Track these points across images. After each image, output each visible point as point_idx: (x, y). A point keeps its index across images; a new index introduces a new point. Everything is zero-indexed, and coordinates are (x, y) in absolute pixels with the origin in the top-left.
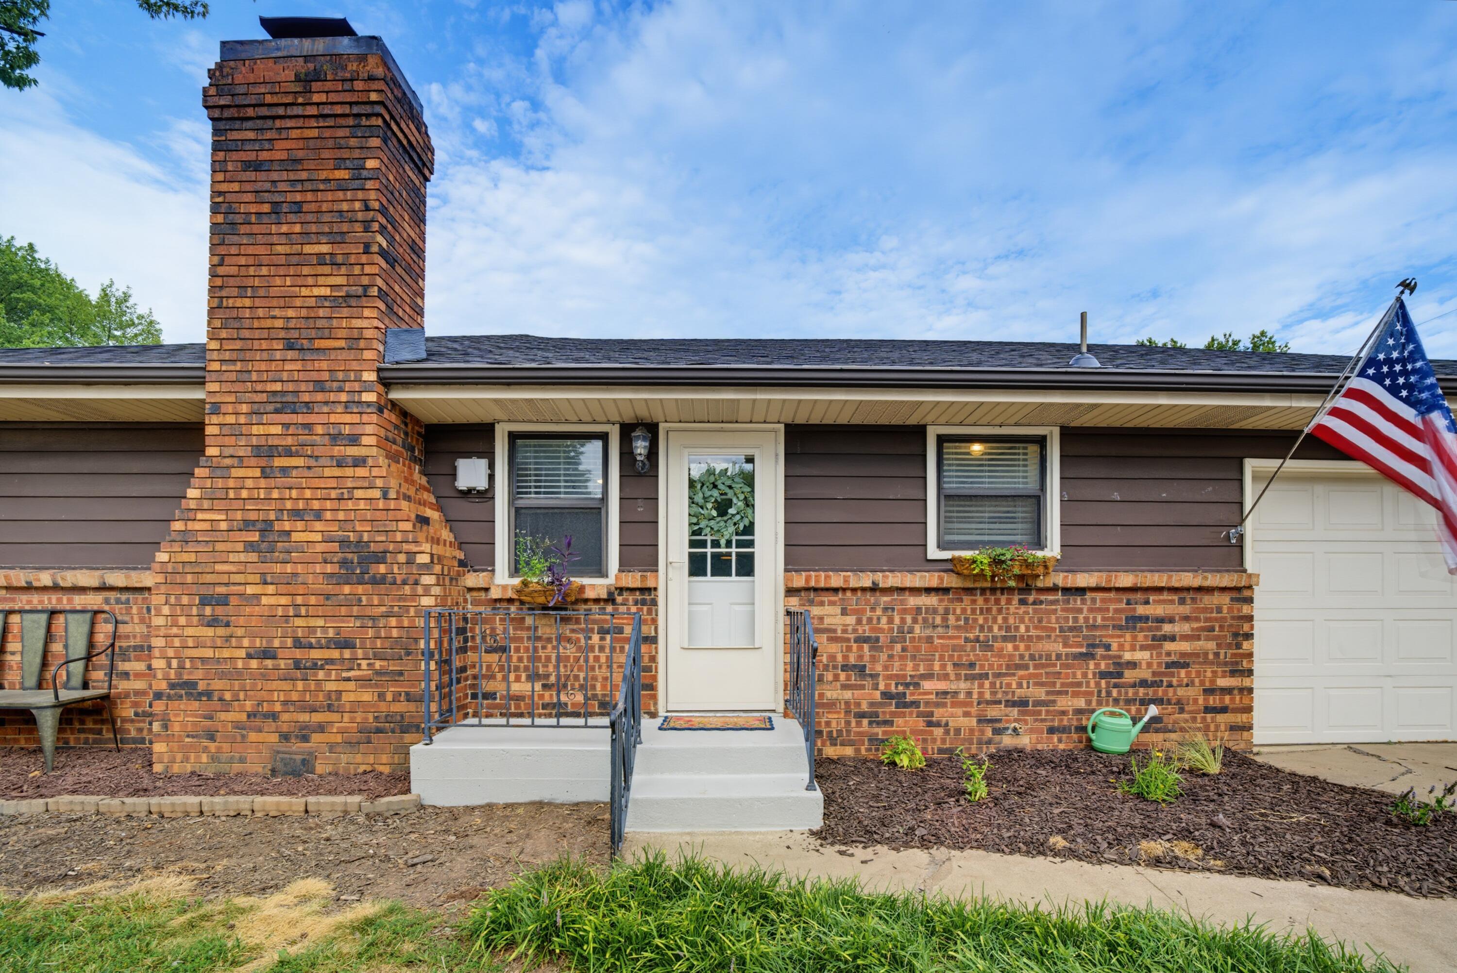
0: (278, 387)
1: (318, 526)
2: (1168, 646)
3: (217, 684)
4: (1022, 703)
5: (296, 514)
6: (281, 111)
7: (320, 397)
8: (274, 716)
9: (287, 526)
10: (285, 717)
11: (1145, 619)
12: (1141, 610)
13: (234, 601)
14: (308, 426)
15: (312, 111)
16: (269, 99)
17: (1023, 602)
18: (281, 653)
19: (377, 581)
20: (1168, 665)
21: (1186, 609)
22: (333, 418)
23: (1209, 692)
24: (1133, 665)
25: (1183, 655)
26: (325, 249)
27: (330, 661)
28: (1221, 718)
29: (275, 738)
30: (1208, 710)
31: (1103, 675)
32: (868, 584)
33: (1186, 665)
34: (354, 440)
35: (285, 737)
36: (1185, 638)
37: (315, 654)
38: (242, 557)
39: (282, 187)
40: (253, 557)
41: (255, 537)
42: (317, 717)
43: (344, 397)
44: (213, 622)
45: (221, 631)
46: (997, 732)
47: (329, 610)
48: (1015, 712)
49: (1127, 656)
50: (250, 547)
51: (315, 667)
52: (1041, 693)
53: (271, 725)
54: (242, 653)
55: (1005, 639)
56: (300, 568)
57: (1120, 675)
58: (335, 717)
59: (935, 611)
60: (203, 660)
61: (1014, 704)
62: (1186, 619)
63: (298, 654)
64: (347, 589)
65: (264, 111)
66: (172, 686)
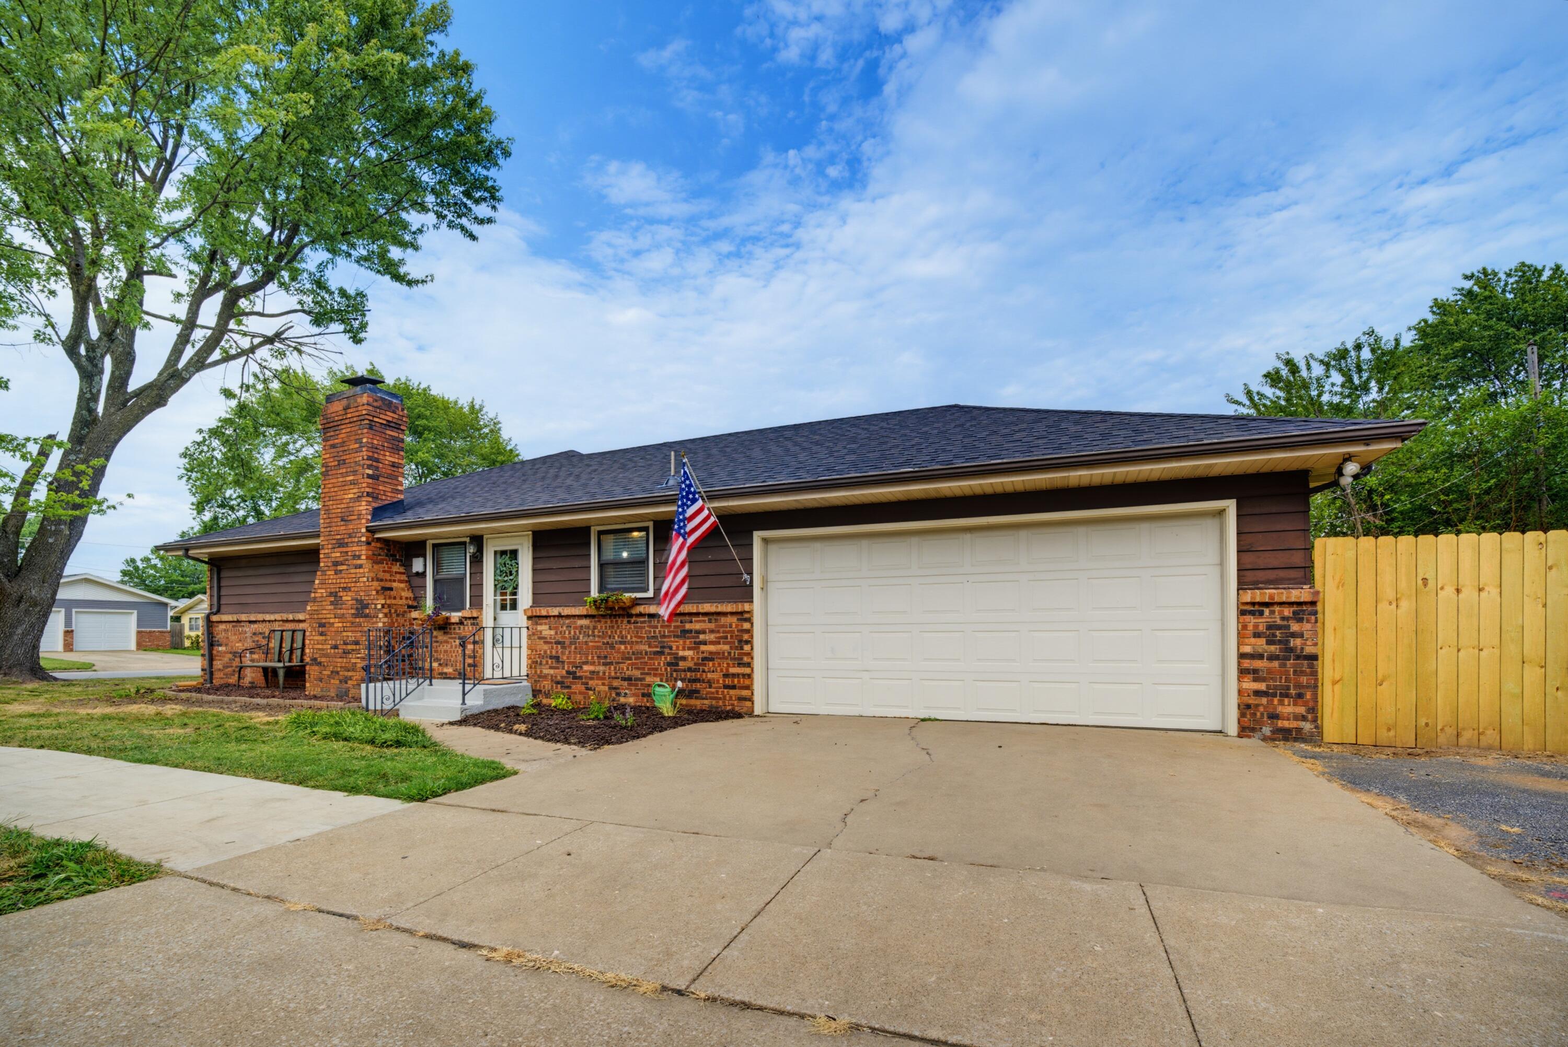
0: (339, 537)
1: (350, 594)
2: (703, 648)
3: (323, 660)
4: (629, 679)
5: (344, 589)
6: (339, 423)
7: (350, 540)
8: (338, 673)
9: (341, 594)
10: (341, 673)
11: (690, 631)
12: (688, 626)
13: (327, 625)
14: (347, 552)
15: (347, 421)
17: (629, 622)
18: (340, 647)
19: (367, 616)
20: (704, 659)
21: (712, 626)
22: (354, 549)
23: (726, 676)
24: (684, 658)
25: (711, 653)
26: (351, 478)
27: (353, 650)
28: (732, 692)
29: (338, 682)
30: (726, 687)
31: (669, 664)
32: (557, 614)
33: (712, 660)
34: (359, 557)
35: (341, 682)
36: (712, 643)
37: (349, 647)
38: (330, 607)
39: (341, 454)
40: (332, 607)
41: (332, 599)
42: (350, 674)
43: (356, 540)
44: (322, 634)
45: (324, 638)
46: (618, 694)
47: (353, 629)
48: (626, 683)
49: (681, 653)
50: (332, 603)
51: (349, 653)
52: (637, 673)
53: (337, 677)
54: (329, 647)
55: (621, 643)
56: (345, 611)
57: (677, 665)
58: (354, 674)
59: (588, 627)
60: (319, 649)
61: (624, 679)
62: (712, 631)
63: (344, 647)
64: (357, 620)
65: (335, 424)
66: (312, 660)
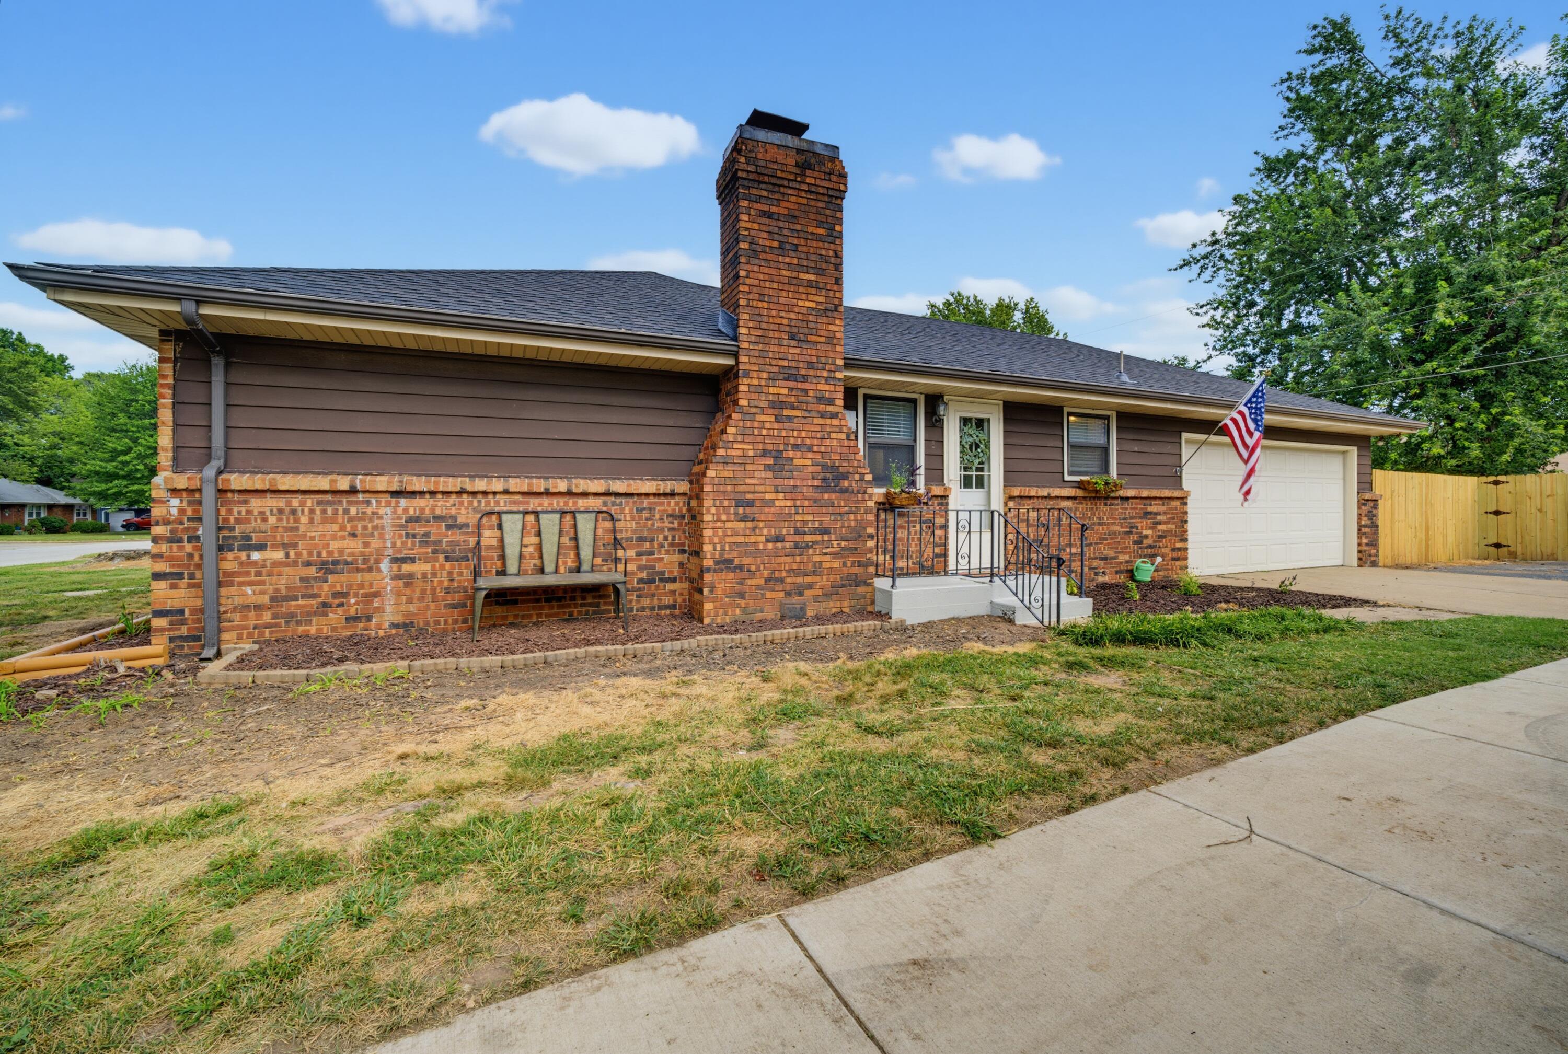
0: (785, 363)
1: (810, 455)
2: (1160, 527)
3: (747, 561)
4: (1105, 558)
5: (796, 447)
6: (786, 183)
7: (811, 372)
8: (782, 580)
9: (791, 454)
10: (788, 580)
11: (1150, 513)
12: (1149, 509)
13: (758, 504)
14: (805, 391)
15: (805, 187)
16: (779, 174)
17: (1106, 504)
18: (788, 538)
19: (844, 491)
20: (1160, 537)
21: (1164, 508)
22: (820, 387)
23: (1173, 550)
24: (1146, 537)
25: (1164, 531)
26: (812, 277)
27: (816, 542)
28: (1178, 563)
29: (782, 594)
30: (1174, 559)
31: (1135, 542)
32: (1045, 494)
33: (1165, 537)
34: (831, 402)
35: (788, 594)
36: (1165, 523)
37: (808, 538)
38: (763, 475)
39: (786, 232)
40: (770, 474)
41: (771, 461)
42: (808, 579)
43: (825, 374)
44: (744, 518)
45: (749, 524)
46: (1096, 574)
47: (816, 510)
48: (1102, 563)
49: (1145, 532)
50: (768, 468)
51: (807, 547)
52: (1111, 553)
53: (780, 587)
54: (763, 539)
55: (1100, 524)
56: (798, 483)
57: (1141, 542)
58: (818, 578)
59: (1071, 509)
60: (738, 544)
61: (1102, 559)
62: (1165, 513)
63: (797, 538)
64: (826, 496)
65: (774, 181)
66: (717, 563)
